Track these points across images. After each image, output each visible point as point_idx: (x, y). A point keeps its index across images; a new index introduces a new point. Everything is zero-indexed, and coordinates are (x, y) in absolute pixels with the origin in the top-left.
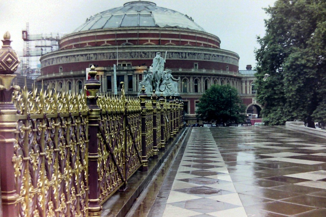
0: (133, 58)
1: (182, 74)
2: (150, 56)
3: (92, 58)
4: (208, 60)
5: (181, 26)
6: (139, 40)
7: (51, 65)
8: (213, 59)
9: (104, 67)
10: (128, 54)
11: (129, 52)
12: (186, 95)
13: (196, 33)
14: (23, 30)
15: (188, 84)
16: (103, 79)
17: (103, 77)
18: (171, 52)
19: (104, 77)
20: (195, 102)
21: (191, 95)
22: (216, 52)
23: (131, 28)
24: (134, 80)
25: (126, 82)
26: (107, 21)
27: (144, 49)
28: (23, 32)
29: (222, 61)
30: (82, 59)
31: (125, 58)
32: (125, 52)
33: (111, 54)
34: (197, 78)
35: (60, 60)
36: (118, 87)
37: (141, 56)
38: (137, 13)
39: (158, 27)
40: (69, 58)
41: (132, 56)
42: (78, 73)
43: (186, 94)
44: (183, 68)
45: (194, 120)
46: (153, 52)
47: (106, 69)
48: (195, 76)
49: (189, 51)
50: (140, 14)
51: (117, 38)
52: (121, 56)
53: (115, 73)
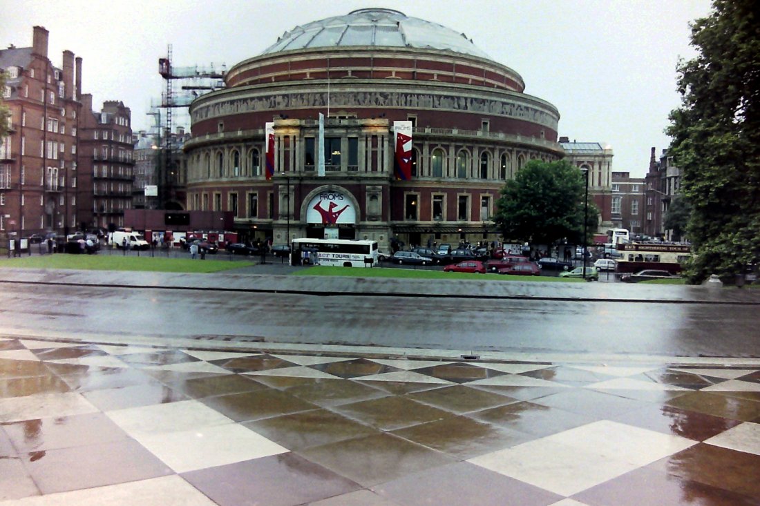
0: (360, 104)
1: (456, 140)
2: (395, 102)
3: (279, 104)
4: (507, 116)
5: (455, 50)
6: (374, 71)
7: (204, 118)
8: (518, 114)
9: (300, 119)
10: (351, 96)
11: (352, 93)
12: (465, 183)
13: (485, 63)
14: (162, 58)
15: (469, 161)
16: (297, 143)
17: (297, 139)
18: (436, 95)
19: (300, 141)
20: (481, 198)
21: (475, 184)
22: (523, 101)
23: (357, 49)
24: (361, 148)
25: (344, 152)
26: (314, 37)
27: (383, 87)
28: (162, 61)
29: (534, 119)
30: (260, 107)
31: (345, 104)
32: (345, 93)
33: (318, 97)
34: (487, 150)
35: (220, 108)
36: (327, 161)
37: (377, 101)
38: (370, 25)
39: (411, 47)
40: (235, 104)
41: (358, 101)
42: (251, 133)
43: (465, 180)
44: (460, 127)
45: (478, 233)
46: (402, 94)
47: (303, 123)
48: (482, 146)
49: (474, 96)
50: (376, 26)
51: (330, 67)
52: (336, 101)
53: (322, 133)
